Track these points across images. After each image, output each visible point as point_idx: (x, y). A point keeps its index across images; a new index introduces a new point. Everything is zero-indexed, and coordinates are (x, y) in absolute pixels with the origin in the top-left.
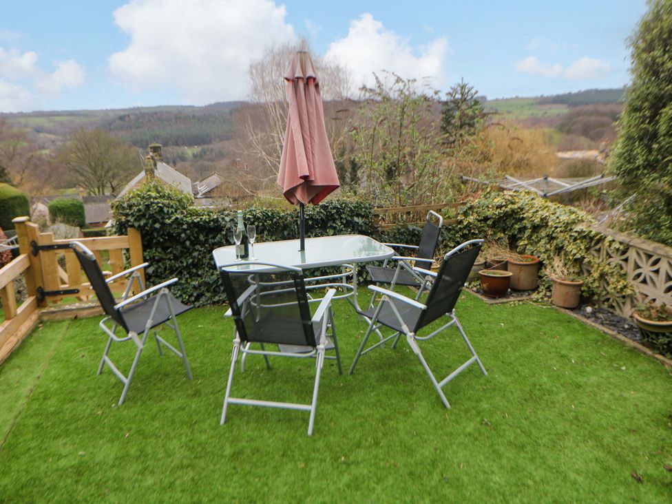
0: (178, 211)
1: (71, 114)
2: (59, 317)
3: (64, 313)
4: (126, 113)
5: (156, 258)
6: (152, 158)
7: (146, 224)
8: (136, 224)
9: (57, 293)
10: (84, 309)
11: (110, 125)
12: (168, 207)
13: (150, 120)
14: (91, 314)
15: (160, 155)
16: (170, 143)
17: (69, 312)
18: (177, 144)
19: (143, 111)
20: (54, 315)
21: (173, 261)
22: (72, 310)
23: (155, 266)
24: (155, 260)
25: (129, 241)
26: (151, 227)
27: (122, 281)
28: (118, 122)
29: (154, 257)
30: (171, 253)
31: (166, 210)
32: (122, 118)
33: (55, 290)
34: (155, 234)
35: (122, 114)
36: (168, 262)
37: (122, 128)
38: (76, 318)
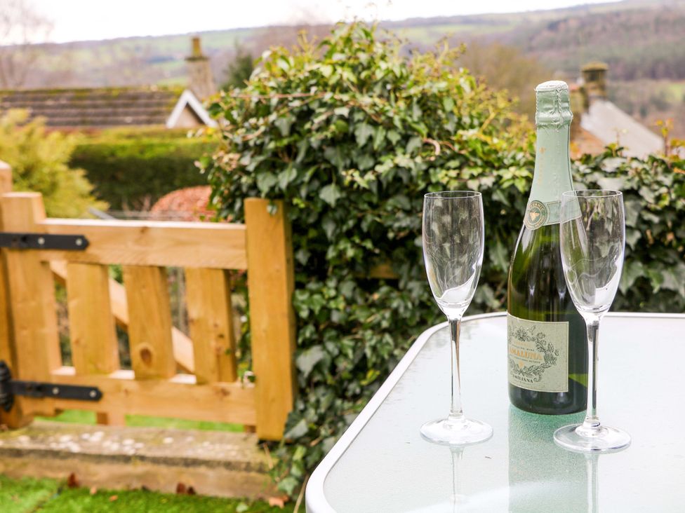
0: (414, 143)
1: (466, 20)
2: (31, 470)
3: (45, 462)
4: (562, 16)
5: (336, 317)
6: (582, 90)
7: (294, 188)
8: (265, 183)
9: (42, 390)
10: (99, 458)
11: (531, 39)
12: (374, 124)
13: (604, 29)
14: (119, 479)
15: (602, 88)
16: (639, 73)
17: (58, 462)
18: (653, 75)
19: (594, 11)
20: (18, 461)
21: (388, 338)
22: (69, 455)
23: (331, 346)
24: (332, 326)
25: (246, 246)
26: (309, 198)
27: (224, 385)
28: (547, 34)
29: (326, 310)
30: (382, 305)
31: (363, 133)
32: (553, 26)
33: (41, 379)
34: (330, 229)
35: (555, 17)
36: (370, 339)
37: (551, 45)
38: (72, 483)
